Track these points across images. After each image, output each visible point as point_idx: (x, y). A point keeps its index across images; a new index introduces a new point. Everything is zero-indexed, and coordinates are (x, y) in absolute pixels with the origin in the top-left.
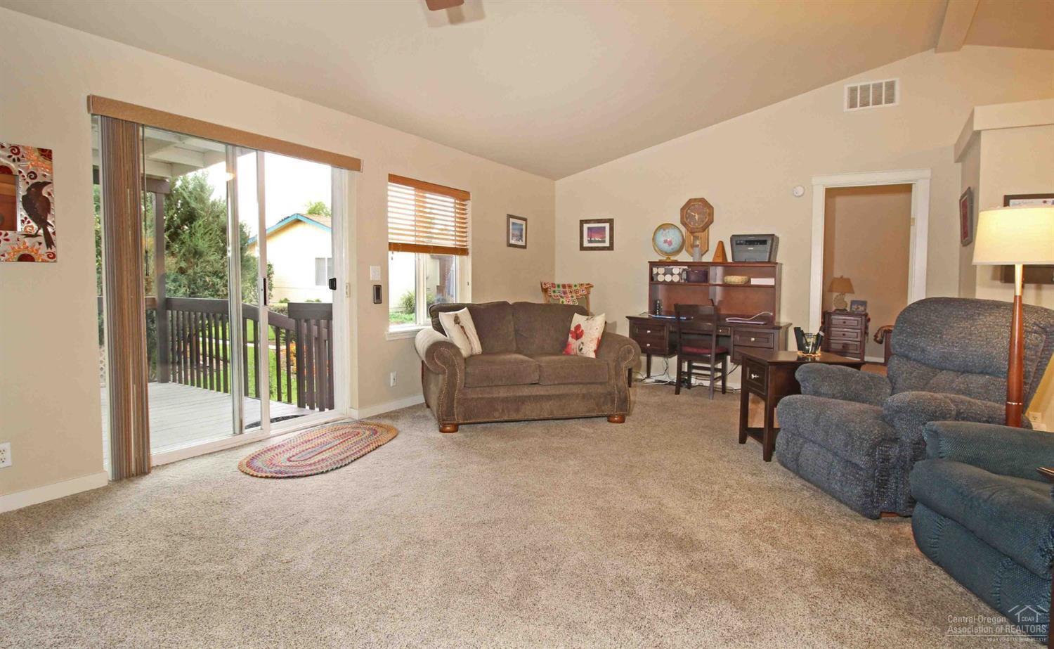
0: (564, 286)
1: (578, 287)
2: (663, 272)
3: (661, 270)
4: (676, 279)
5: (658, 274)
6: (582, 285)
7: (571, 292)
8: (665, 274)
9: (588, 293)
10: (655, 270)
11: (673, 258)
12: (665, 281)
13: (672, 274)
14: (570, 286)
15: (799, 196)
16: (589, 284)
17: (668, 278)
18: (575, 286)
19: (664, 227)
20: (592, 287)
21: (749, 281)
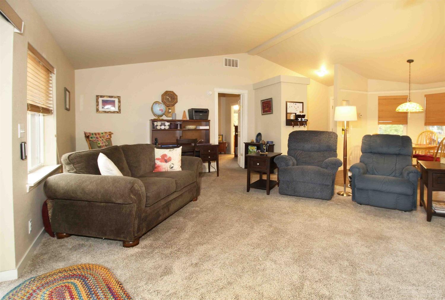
0: (95, 134)
1: (104, 134)
2: (160, 125)
3: (159, 123)
4: (167, 127)
5: (157, 125)
6: (106, 133)
7: (100, 137)
8: (161, 126)
9: (111, 137)
10: (155, 123)
11: (161, 118)
12: (161, 129)
13: (165, 125)
14: (99, 134)
15: (211, 95)
16: (110, 132)
17: (163, 127)
18: (102, 133)
19: (156, 103)
20: (112, 134)
21: (196, 128)
